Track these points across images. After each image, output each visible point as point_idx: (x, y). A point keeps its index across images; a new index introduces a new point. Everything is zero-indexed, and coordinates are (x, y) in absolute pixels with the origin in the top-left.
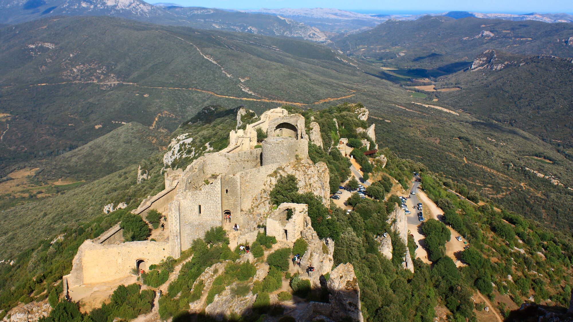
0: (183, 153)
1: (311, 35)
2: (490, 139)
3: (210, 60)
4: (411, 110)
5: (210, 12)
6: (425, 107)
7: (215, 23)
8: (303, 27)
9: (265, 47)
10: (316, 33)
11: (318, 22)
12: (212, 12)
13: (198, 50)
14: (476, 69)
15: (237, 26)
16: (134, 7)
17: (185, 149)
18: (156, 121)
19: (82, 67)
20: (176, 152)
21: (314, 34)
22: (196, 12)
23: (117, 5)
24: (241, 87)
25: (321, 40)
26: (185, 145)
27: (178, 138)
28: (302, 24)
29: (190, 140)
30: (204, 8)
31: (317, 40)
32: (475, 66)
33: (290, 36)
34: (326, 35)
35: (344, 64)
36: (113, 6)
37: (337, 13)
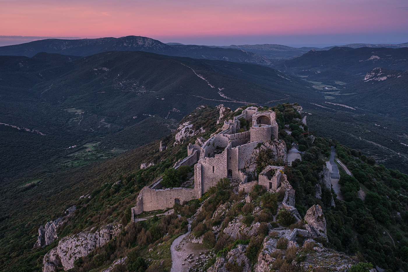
0: (187, 133)
1: (262, 61)
2: (376, 125)
3: (201, 77)
4: (325, 107)
6: (334, 105)
7: (203, 55)
9: (233, 69)
11: (266, 53)
13: (194, 71)
14: (368, 81)
15: (216, 57)
16: (155, 46)
17: (188, 131)
18: (169, 114)
19: (125, 82)
20: (183, 133)
22: (192, 48)
23: (145, 44)
24: (220, 94)
25: (268, 64)
26: (189, 128)
27: (184, 124)
29: (191, 126)
31: (266, 64)
32: (367, 79)
33: (248, 62)
34: (271, 61)
35: (282, 79)
36: (143, 45)
37: (278, 47)
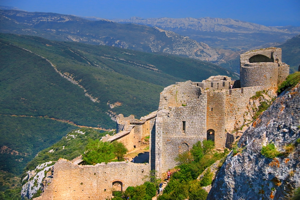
1: (199, 53)
3: (69, 79)
5: (65, 20)
7: (70, 34)
8: (188, 42)
9: (139, 66)
10: (204, 50)
11: (207, 37)
12: (67, 20)
13: (53, 65)
15: (100, 39)
21: (202, 52)
22: (45, 19)
25: (211, 59)
28: (187, 39)
30: (55, 15)
31: (207, 59)
33: (170, 53)
34: (217, 52)
37: (233, 25)
